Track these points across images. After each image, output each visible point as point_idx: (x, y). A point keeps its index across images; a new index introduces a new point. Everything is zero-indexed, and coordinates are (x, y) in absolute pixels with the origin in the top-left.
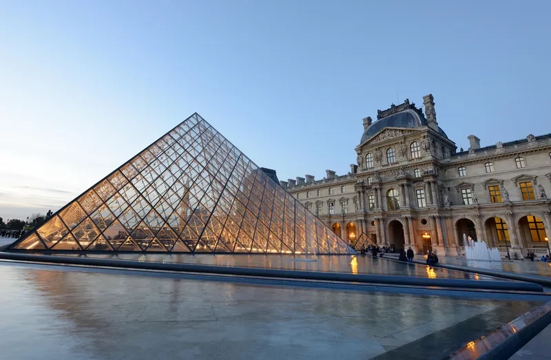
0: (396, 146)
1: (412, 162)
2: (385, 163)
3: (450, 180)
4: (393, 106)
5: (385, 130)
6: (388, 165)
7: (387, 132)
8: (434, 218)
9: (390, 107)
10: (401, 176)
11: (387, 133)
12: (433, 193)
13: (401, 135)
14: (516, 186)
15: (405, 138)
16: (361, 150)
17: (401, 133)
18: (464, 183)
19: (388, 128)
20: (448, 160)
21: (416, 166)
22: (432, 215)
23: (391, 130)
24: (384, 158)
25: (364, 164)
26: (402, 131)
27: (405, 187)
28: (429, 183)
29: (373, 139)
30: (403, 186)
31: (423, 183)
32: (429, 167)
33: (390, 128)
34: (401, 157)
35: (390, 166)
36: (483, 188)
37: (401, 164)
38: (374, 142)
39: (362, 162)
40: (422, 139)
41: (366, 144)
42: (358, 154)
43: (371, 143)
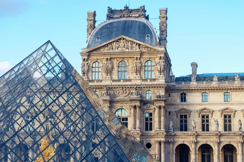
0: (130, 61)
1: (146, 83)
2: (115, 77)
3: (172, 105)
4: (127, 8)
5: (120, 39)
6: (119, 80)
7: (122, 41)
8: (160, 143)
9: (123, 9)
10: (134, 97)
11: (122, 43)
12: (162, 118)
13: (138, 50)
14: (222, 116)
15: (142, 54)
16: (89, 56)
17: (137, 47)
18: (183, 109)
19: (124, 37)
20: (174, 84)
21: (150, 87)
22: (159, 139)
23: (128, 41)
24: (115, 72)
25: (90, 74)
26: (139, 45)
27: (138, 109)
28: (160, 108)
29: (105, 46)
30: (135, 107)
31: (153, 107)
32: (161, 91)
33: (127, 38)
34: (134, 75)
35: (122, 83)
36: (197, 115)
37: (133, 83)
38: (106, 50)
39: (88, 71)
40: (157, 60)
41: (95, 50)
42: (84, 60)
43: (102, 50)
